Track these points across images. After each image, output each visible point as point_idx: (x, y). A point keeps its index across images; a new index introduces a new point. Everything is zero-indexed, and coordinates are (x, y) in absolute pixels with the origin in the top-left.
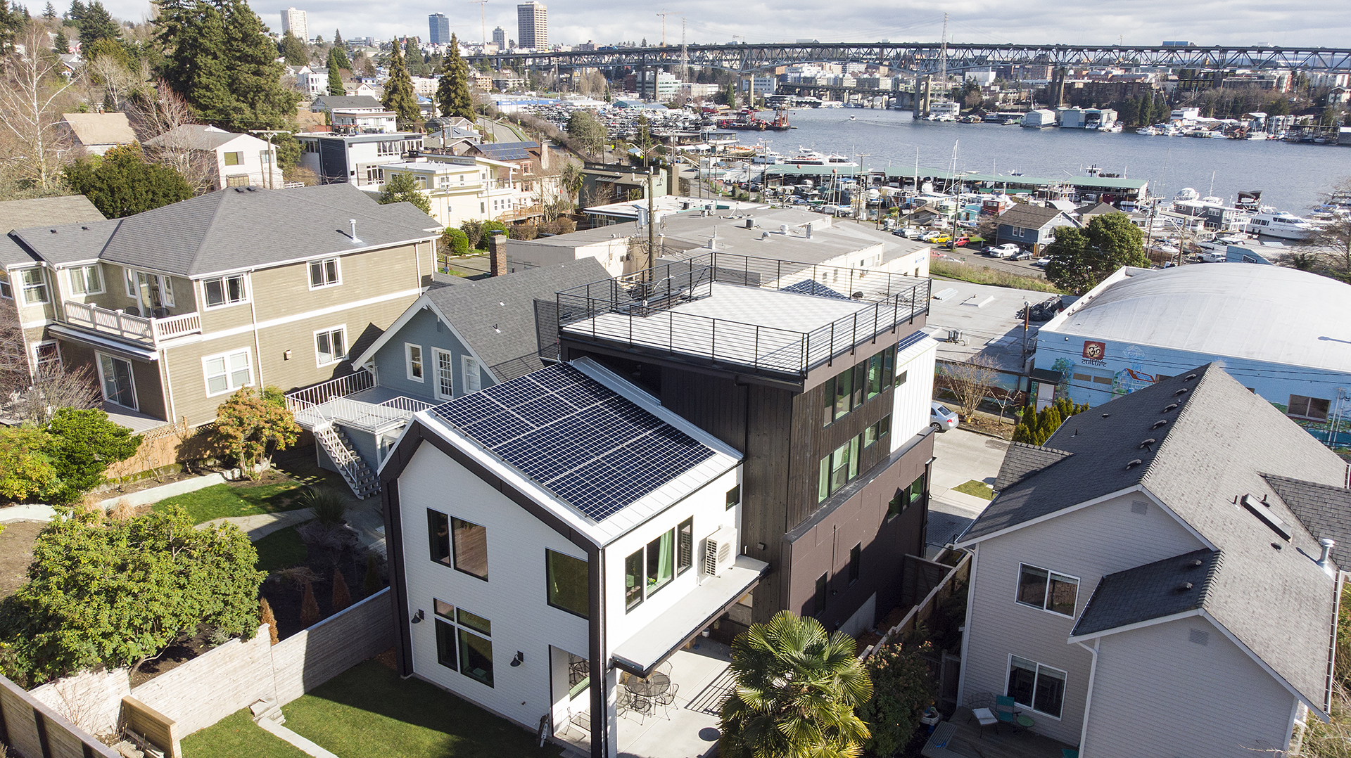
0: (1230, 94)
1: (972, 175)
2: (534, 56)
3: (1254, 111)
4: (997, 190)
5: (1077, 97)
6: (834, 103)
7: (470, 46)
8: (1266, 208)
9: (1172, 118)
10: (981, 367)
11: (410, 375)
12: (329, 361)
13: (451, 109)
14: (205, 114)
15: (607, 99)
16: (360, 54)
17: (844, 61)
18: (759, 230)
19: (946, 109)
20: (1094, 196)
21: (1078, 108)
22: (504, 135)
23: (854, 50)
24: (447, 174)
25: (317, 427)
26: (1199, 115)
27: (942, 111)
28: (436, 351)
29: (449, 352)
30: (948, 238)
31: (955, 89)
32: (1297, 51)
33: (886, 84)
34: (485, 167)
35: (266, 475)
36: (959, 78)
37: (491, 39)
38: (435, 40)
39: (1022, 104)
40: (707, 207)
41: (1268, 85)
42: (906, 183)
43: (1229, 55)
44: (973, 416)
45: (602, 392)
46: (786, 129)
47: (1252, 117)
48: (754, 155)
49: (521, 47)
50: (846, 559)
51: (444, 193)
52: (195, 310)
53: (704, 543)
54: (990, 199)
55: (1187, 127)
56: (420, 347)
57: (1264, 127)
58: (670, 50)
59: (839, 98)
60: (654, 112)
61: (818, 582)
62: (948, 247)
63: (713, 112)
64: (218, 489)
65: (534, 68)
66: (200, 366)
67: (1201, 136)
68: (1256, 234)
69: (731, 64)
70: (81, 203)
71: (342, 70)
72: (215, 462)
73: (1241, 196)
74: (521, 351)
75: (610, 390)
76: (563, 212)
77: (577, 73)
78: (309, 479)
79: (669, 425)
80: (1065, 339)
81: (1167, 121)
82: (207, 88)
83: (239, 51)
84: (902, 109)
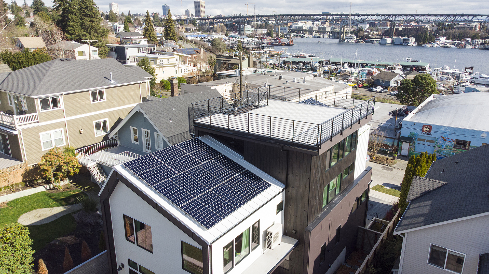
0: (457, 32)
1: (362, 61)
2: (200, 19)
3: (466, 38)
4: (372, 67)
5: (399, 33)
6: (310, 36)
7: (177, 16)
8: (476, 73)
9: (435, 40)
10: (379, 136)
11: (133, 141)
12: (101, 134)
13: (168, 37)
14: (72, 37)
15: (227, 35)
16: (137, 19)
17: (313, 21)
18: (285, 80)
19: (351, 38)
20: (409, 69)
21: (400, 37)
22: (188, 46)
23: (317, 16)
24: (162, 59)
25: (89, 165)
26: (446, 39)
27: (350, 39)
28: (143, 130)
29: (149, 131)
30: (355, 84)
31: (354, 31)
32: (482, 16)
33: (329, 29)
34: (177, 56)
35: (66, 186)
36: (355, 27)
37: (185, 13)
38: (164, 14)
39: (379, 36)
40: (264, 71)
41: (471, 28)
42: (338, 64)
43: (457, 18)
44: (375, 156)
45: (214, 153)
46: (292, 45)
47: (466, 40)
48: (281, 54)
49: (195, 16)
50: (334, 233)
51: (161, 66)
52: (36, 112)
53: (265, 232)
54: (370, 70)
55: (442, 44)
56: (137, 128)
57: (471, 44)
58: (250, 17)
59: (311, 34)
60: (244, 39)
61: (322, 248)
62: (355, 88)
63: (265, 39)
64: (42, 194)
65: (200, 24)
66: (39, 137)
67: (447, 47)
68: (473, 83)
69: (272, 22)
70: (5, 67)
71: (129, 23)
72: (42, 181)
73: (466, 68)
74: (182, 130)
75: (218, 152)
76: (208, 74)
77: (215, 25)
78: (86, 188)
79: (247, 170)
80: (414, 124)
81: (434, 42)
82: (72, 27)
83: (84, 12)
84: (335, 38)
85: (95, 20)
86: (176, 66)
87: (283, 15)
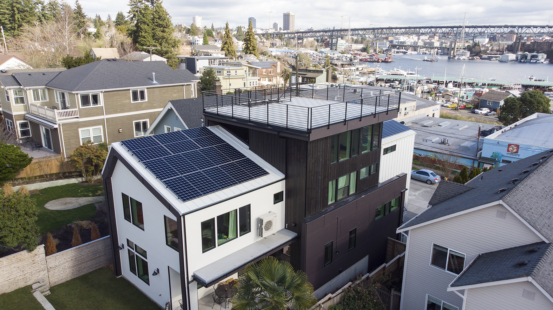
1: (472, 80)
2: (288, 33)
4: (483, 86)
5: (526, 48)
6: (413, 53)
7: (263, 30)
12: (141, 135)
13: (248, 51)
14: (142, 48)
15: (316, 50)
16: (220, 32)
17: (418, 34)
19: (463, 54)
21: (527, 53)
24: (229, 70)
27: (461, 55)
30: (456, 105)
31: (468, 46)
33: (437, 44)
34: (246, 68)
36: (471, 42)
37: (272, 27)
39: (500, 51)
42: (440, 83)
45: (218, 141)
46: (390, 62)
48: (374, 72)
49: (284, 30)
51: (228, 77)
52: (76, 107)
53: (258, 220)
54: (479, 90)
56: (170, 127)
59: (415, 50)
60: (334, 54)
61: (326, 246)
62: (456, 109)
63: (359, 55)
65: (288, 38)
66: (78, 133)
69: (369, 36)
71: (209, 37)
72: (76, 174)
75: (224, 141)
77: (305, 40)
79: (248, 159)
80: (498, 143)
83: (157, 23)
84: (444, 55)
85: (166, 30)
86: (244, 78)
87: (382, 29)
